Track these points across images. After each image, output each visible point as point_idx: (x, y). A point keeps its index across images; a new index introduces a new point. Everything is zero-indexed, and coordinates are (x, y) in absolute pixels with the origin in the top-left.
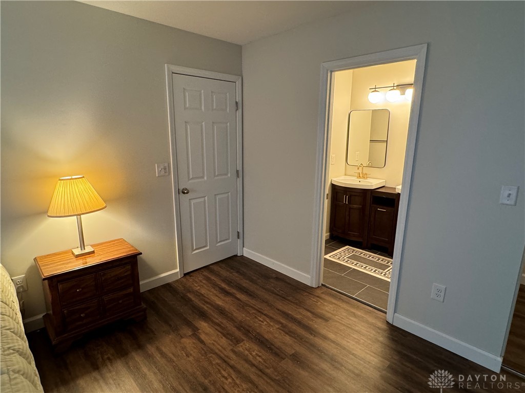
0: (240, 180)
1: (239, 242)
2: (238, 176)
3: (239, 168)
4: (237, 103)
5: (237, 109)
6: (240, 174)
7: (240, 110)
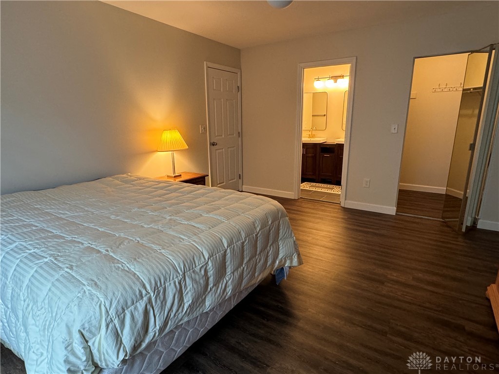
0: (240, 139)
1: (240, 181)
2: (239, 136)
3: (240, 131)
4: (238, 87)
5: (239, 91)
6: (240, 134)
7: (240, 92)
